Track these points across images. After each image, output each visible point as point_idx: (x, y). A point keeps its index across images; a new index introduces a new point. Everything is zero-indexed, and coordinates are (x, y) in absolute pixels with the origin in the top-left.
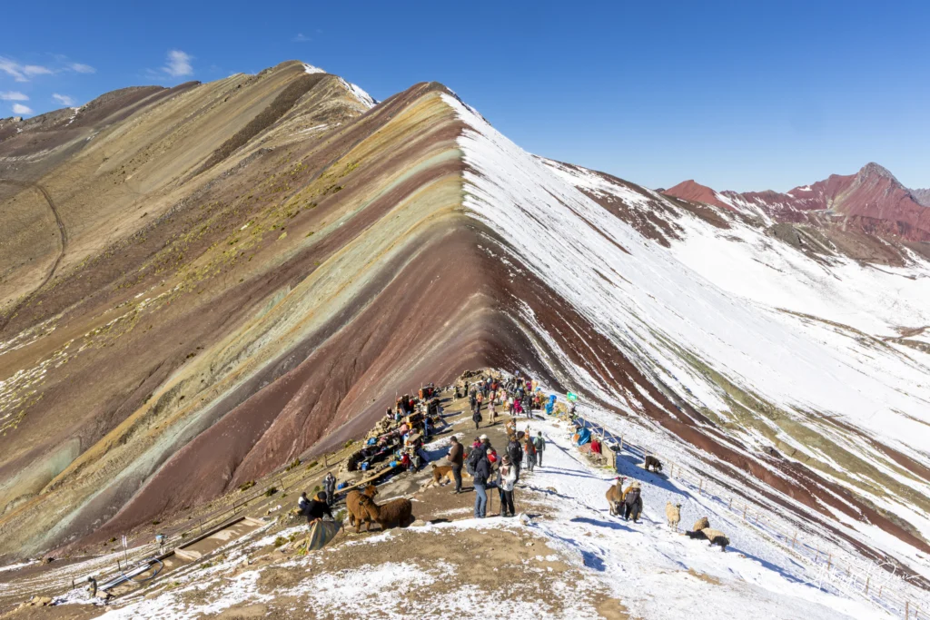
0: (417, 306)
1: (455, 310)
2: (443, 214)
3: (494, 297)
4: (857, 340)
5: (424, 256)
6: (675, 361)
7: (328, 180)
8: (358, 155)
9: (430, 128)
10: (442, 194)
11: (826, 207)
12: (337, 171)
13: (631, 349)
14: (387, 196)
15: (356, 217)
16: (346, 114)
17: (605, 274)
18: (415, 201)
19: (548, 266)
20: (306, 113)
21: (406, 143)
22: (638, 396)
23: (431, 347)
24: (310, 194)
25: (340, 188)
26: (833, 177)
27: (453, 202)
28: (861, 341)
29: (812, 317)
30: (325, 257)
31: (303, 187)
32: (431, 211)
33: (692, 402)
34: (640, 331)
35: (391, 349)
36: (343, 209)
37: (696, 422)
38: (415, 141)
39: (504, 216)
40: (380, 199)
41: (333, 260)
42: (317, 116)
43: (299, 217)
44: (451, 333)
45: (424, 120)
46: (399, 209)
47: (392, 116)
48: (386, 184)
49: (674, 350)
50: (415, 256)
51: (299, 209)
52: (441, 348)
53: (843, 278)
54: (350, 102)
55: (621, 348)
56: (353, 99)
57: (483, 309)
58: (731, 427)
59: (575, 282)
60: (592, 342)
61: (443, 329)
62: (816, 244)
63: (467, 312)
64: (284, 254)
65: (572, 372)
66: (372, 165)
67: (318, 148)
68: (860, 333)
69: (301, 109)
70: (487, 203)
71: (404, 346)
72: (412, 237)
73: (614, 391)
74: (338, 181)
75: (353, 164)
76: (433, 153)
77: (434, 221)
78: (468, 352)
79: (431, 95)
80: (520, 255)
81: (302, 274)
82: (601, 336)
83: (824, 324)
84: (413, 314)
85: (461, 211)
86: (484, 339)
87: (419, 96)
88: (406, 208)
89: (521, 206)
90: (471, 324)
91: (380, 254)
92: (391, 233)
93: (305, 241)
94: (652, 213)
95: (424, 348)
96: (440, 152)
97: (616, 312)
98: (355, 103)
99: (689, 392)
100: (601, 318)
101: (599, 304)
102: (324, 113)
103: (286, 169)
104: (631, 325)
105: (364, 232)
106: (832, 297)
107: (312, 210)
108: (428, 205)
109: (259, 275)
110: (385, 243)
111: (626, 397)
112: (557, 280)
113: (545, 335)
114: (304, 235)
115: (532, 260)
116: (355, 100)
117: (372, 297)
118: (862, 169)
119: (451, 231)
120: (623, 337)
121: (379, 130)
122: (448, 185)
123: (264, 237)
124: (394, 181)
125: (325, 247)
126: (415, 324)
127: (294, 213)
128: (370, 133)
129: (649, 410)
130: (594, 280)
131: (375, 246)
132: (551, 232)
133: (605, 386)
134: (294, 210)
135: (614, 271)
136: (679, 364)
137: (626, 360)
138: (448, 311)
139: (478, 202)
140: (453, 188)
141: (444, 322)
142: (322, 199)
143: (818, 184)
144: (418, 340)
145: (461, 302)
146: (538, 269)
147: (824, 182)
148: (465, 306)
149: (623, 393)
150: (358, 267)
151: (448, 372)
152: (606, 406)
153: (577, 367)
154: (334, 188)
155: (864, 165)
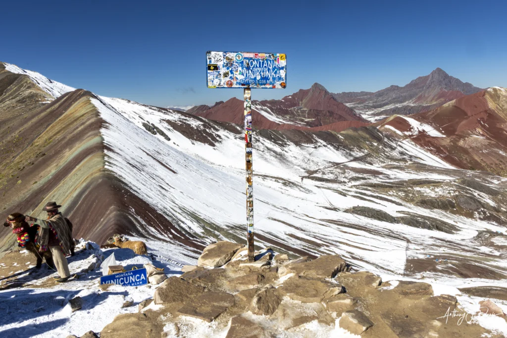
0: (90, 214)
1: (104, 214)
2: (96, 173)
3: (119, 207)
4: (283, 183)
5: (90, 193)
6: (187, 217)
7: (36, 148)
8: (51, 134)
9: (86, 122)
10: (95, 162)
11: (299, 105)
12: (40, 142)
13: (170, 216)
14: (70, 162)
15: (57, 174)
16: (37, 99)
17: (164, 187)
18: (83, 165)
19: (140, 189)
20: (12, 99)
21: (75, 129)
22: (172, 233)
23: (97, 229)
24: (28, 156)
25: (44, 154)
26: (301, 90)
27: (100, 166)
28: (285, 184)
29: (267, 176)
30: (46, 195)
31: (23, 151)
32: (91, 171)
33: (191, 232)
34: (175, 209)
35: (81, 232)
36: (49, 169)
37: (191, 238)
38: (80, 129)
39: (122, 170)
40: (67, 164)
41: (50, 196)
42: (19, 100)
43: (25, 171)
44: (104, 223)
45: (83, 115)
46: (77, 170)
47: (66, 109)
48: (69, 155)
49: (187, 213)
50: (86, 193)
51: (24, 165)
52: (100, 229)
53: (289, 151)
54: (39, 92)
55: (166, 217)
56: (39, 89)
57: (115, 212)
58: (203, 237)
59: (151, 194)
60: (156, 218)
61: (101, 222)
62: (278, 137)
63: (109, 214)
64: (24, 194)
65: (148, 230)
66: (59, 141)
67: (26, 126)
68: (285, 180)
69: (9, 96)
70: (115, 165)
71: (86, 231)
72: (84, 184)
73: (163, 233)
74: (43, 149)
75: (49, 140)
76: (89, 138)
77: (92, 177)
78: (110, 230)
79: (84, 99)
80: (129, 187)
81: (37, 204)
82: (160, 214)
83: (271, 178)
84: (88, 217)
85: (104, 171)
86: (116, 224)
87: (79, 99)
88: (79, 170)
89: (130, 162)
90: (111, 219)
91: (71, 193)
92: (75, 182)
93: (34, 186)
94: (206, 130)
95: (94, 230)
96: (92, 138)
97: (166, 203)
98: (41, 92)
99: (190, 228)
100: (160, 207)
101: (160, 201)
102: (24, 98)
103: (9, 138)
104: (172, 207)
105: (62, 182)
106: (284, 161)
107: (31, 167)
108: (90, 168)
109: (14, 206)
110: (73, 187)
111: (167, 235)
112: (143, 194)
113: (139, 218)
114: (32, 183)
115: (134, 188)
116: (41, 90)
117: (71, 212)
118: (312, 86)
119: (100, 181)
120: (168, 212)
121: (60, 118)
122: (97, 158)
123: (7, 182)
124: (72, 154)
125: (45, 189)
126: (90, 221)
127: (22, 168)
128: (55, 120)
129: (175, 237)
130: (159, 191)
131: (68, 189)
132: (142, 172)
133: (160, 232)
134: (21, 166)
135: (168, 184)
136: (188, 218)
137: (168, 221)
138: (102, 215)
139: (111, 165)
140: (99, 159)
141: (101, 219)
142: (36, 160)
143: (294, 94)
144: (91, 228)
145: (107, 210)
146: (136, 191)
147: (297, 93)
148: (109, 212)
149: (166, 233)
150: (62, 199)
151: (104, 238)
152: (160, 239)
153: (150, 228)
154: (41, 154)
155: (314, 83)
